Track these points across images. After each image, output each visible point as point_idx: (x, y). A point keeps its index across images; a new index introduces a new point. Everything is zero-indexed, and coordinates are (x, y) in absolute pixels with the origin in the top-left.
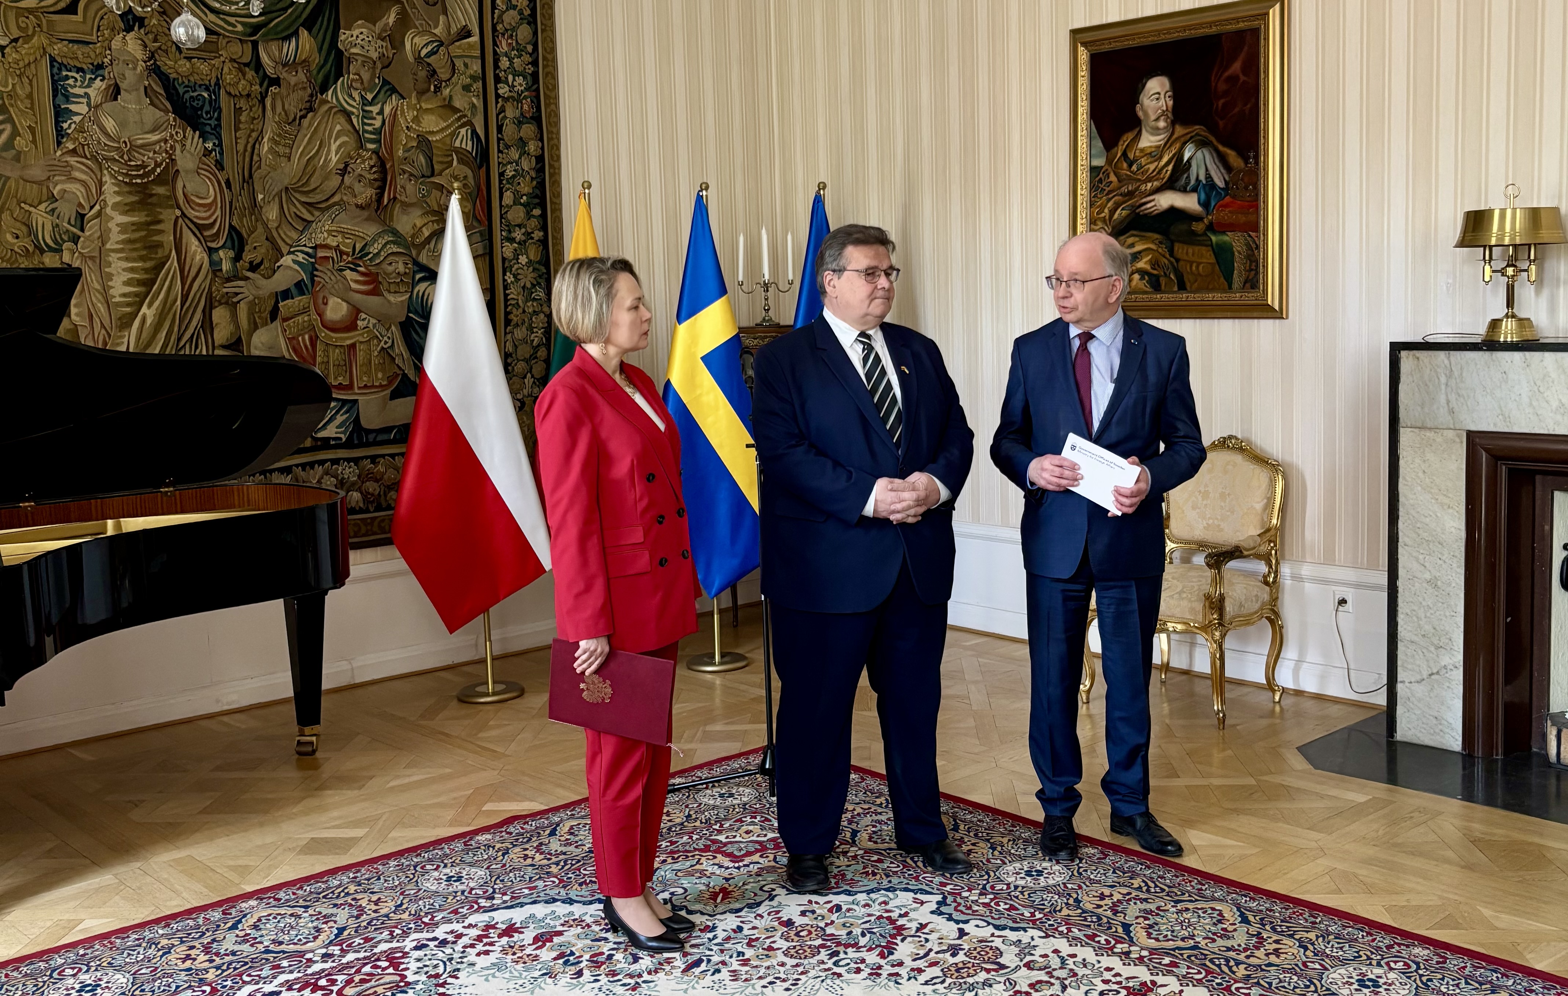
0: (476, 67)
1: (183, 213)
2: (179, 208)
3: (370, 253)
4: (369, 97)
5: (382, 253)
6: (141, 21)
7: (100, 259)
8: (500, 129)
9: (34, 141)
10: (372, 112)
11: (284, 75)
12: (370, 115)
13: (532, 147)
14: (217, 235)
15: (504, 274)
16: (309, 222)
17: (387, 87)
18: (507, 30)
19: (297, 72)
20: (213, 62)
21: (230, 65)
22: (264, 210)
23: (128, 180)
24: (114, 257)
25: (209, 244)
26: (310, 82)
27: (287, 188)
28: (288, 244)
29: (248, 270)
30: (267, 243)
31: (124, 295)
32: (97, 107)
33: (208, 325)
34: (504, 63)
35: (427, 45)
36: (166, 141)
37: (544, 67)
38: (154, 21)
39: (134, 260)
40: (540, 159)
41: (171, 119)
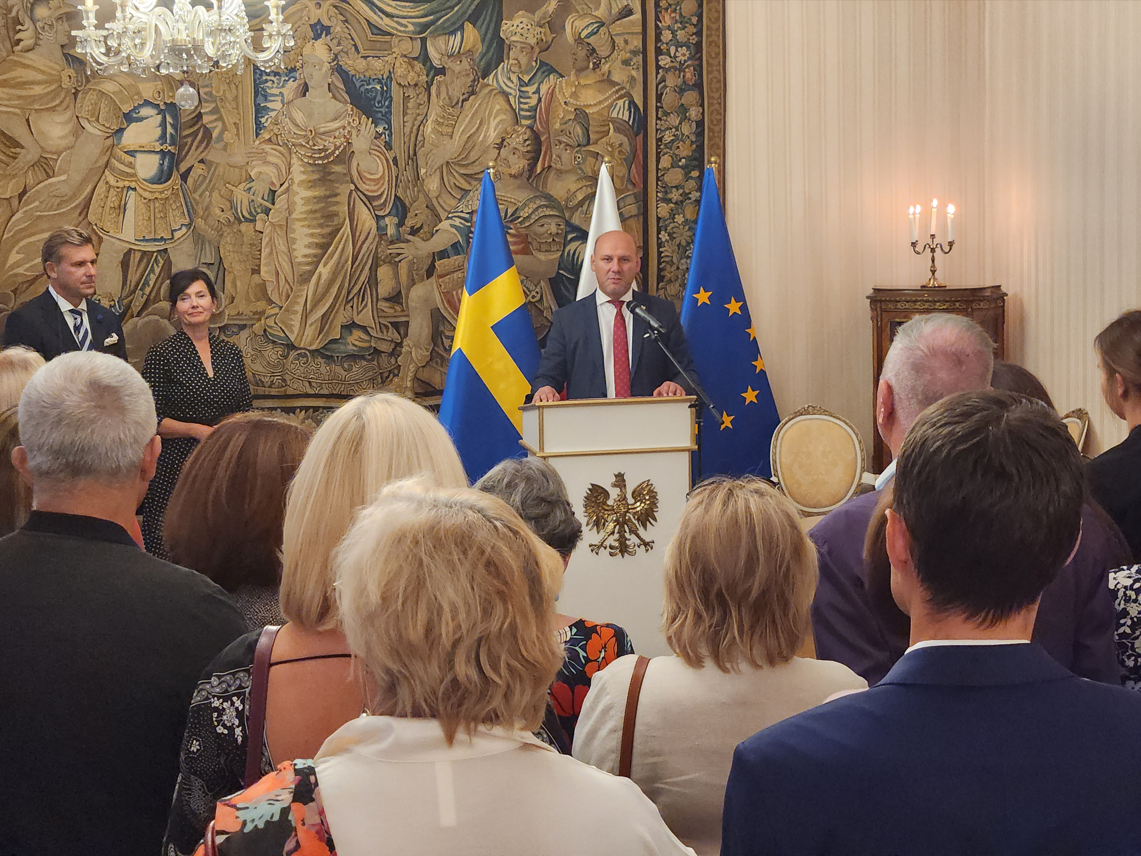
0: (636, 43)
1: (356, 187)
2: (353, 182)
3: (520, 217)
4: (526, 79)
5: (533, 216)
6: (327, 30)
7: (286, 227)
8: (659, 97)
9: (238, 135)
10: (528, 92)
11: (449, 64)
12: (527, 94)
13: (694, 113)
14: (384, 204)
15: (659, 233)
16: (467, 192)
17: (545, 68)
18: (670, 5)
19: (461, 61)
20: (386, 59)
21: (401, 60)
22: (426, 182)
23: (311, 162)
24: (297, 225)
25: (377, 212)
26: (474, 69)
27: (448, 162)
28: (445, 210)
29: (409, 234)
30: (427, 211)
31: (306, 256)
32: (289, 103)
33: (373, 281)
34: (667, 35)
35: (587, 26)
36: (344, 128)
37: (707, 36)
38: (338, 29)
39: (314, 227)
40: (700, 124)
41: (349, 109)
